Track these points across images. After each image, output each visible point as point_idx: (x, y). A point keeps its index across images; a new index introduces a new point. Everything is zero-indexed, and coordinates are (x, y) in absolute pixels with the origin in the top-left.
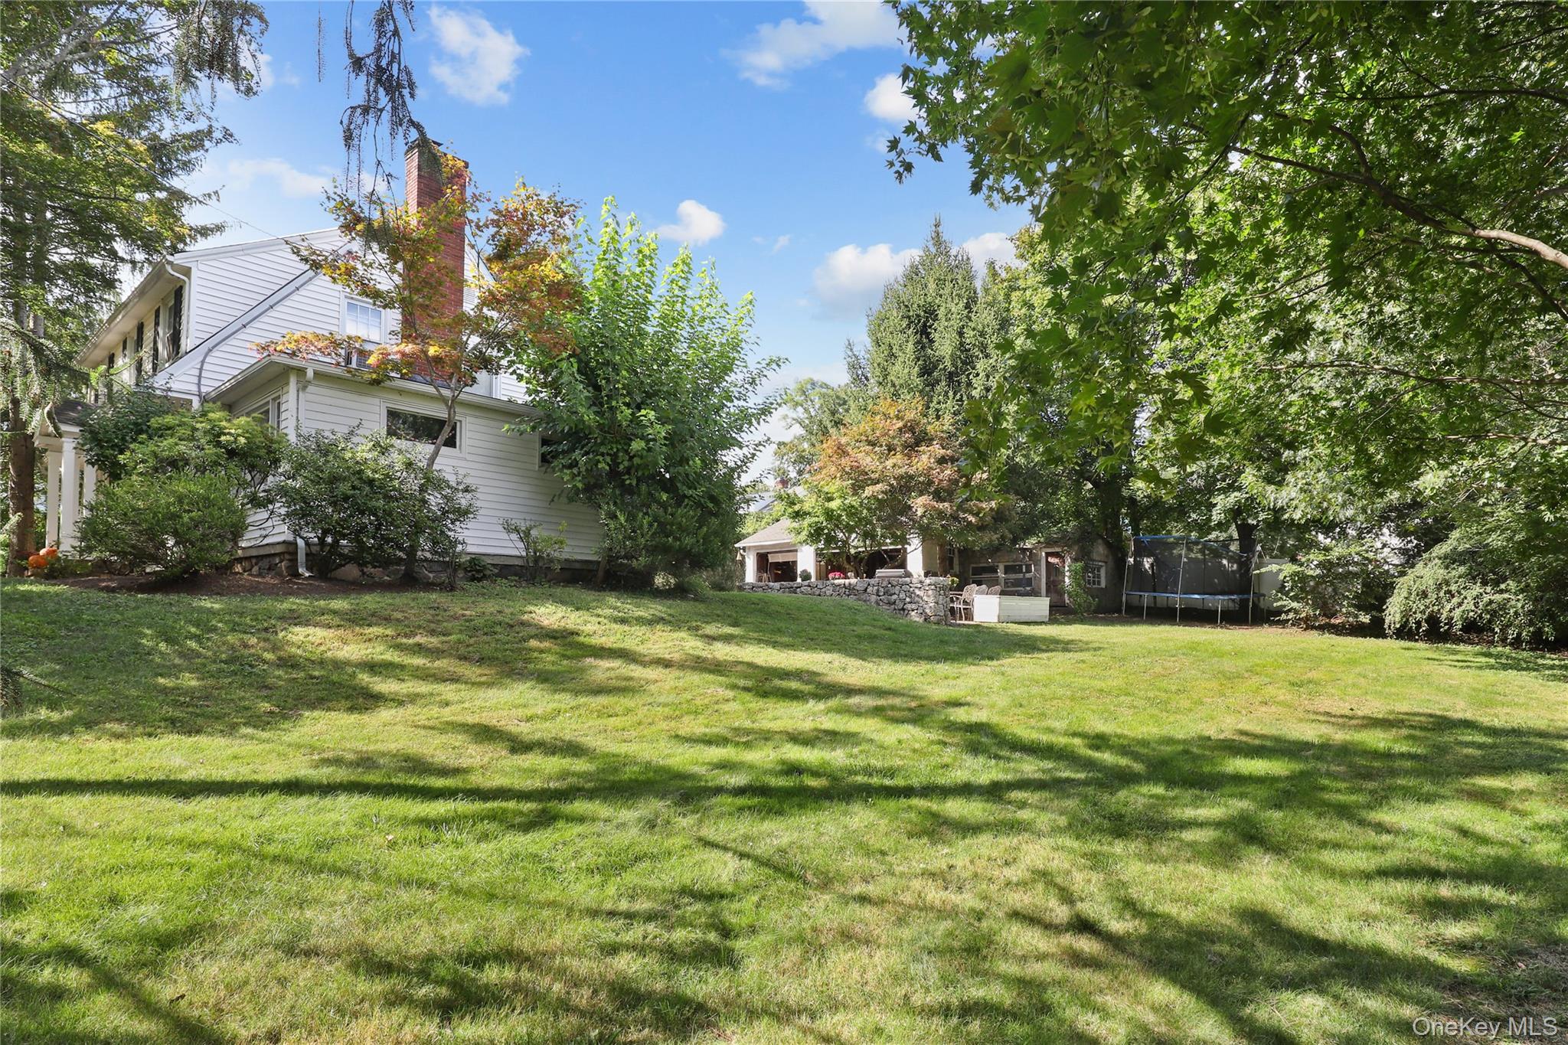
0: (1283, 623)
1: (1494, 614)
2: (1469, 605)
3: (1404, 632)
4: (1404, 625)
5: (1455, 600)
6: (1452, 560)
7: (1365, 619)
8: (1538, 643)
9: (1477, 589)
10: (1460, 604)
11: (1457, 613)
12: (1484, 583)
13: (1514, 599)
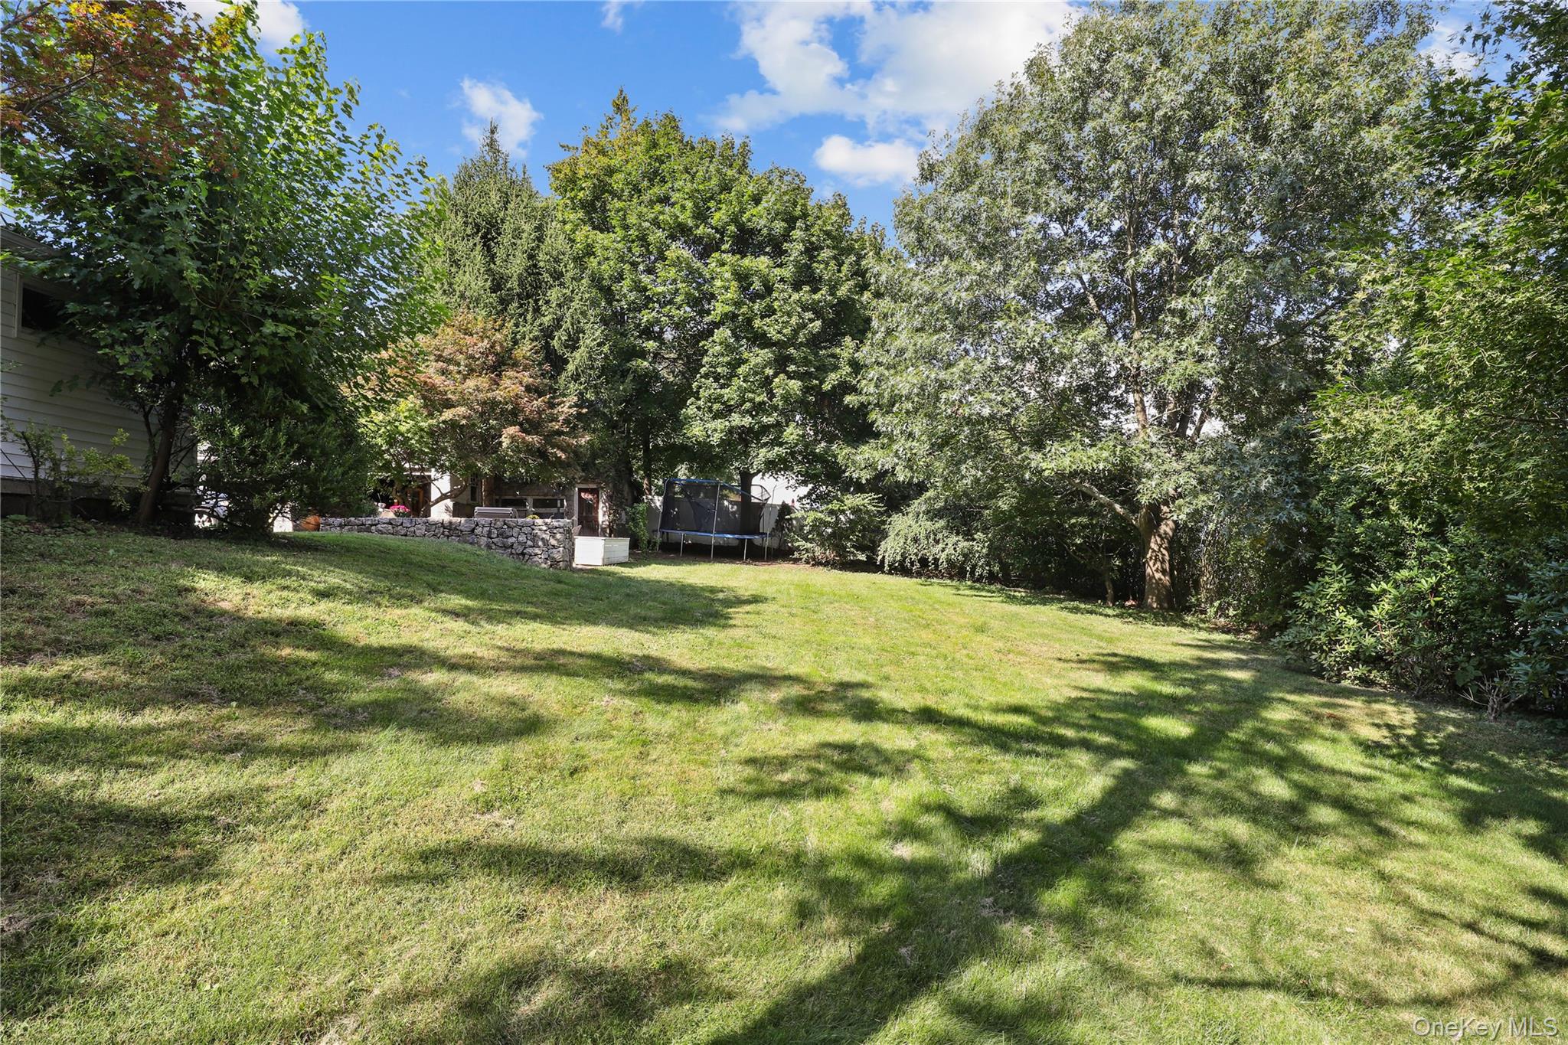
0: (796, 561)
1: (965, 555)
2: (950, 550)
3: (902, 569)
4: (902, 562)
5: (941, 546)
6: (934, 515)
7: (862, 557)
8: (992, 578)
9: (954, 538)
10: (943, 550)
11: (943, 556)
12: (958, 534)
13: (979, 546)
